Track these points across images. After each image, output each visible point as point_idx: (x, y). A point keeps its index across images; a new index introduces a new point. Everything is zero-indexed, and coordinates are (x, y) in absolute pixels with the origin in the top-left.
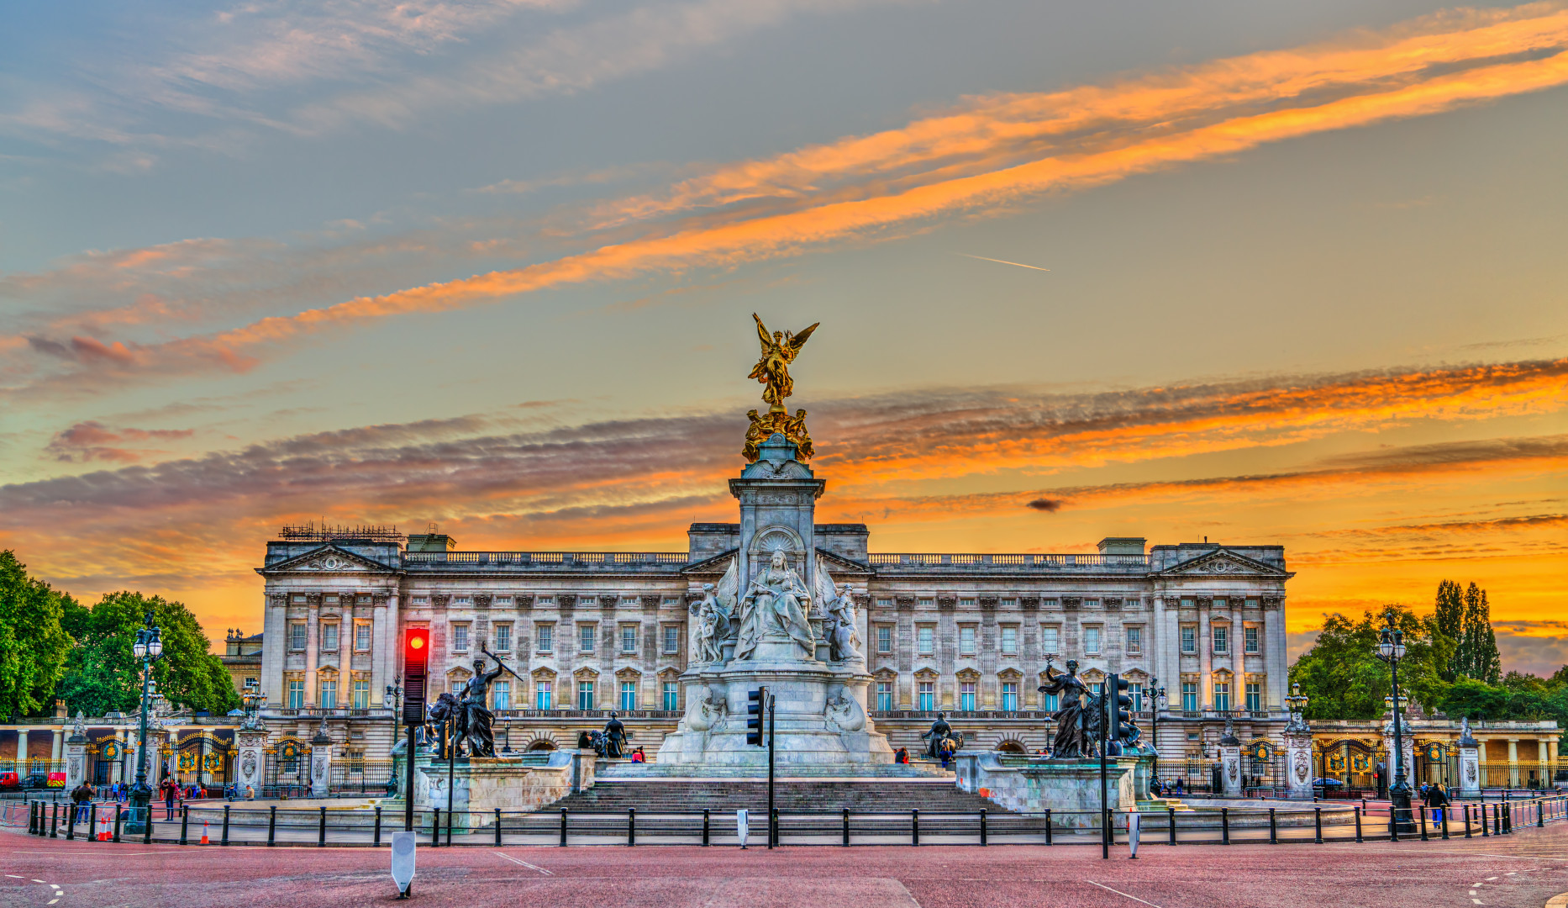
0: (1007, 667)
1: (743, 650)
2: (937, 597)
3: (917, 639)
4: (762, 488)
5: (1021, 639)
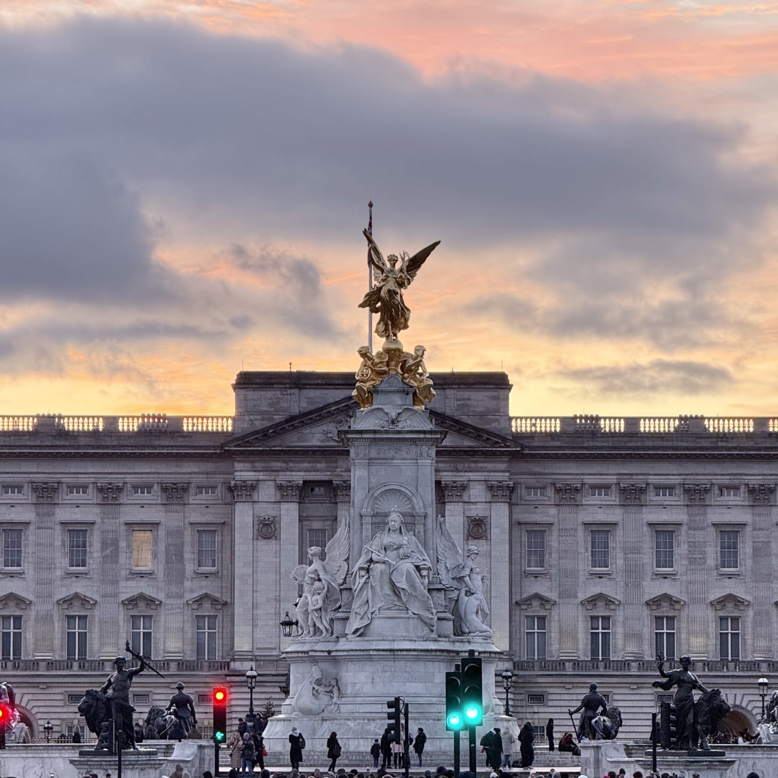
0: (727, 592)
1: (355, 627)
2: (618, 484)
3: (587, 549)
4: (375, 438)
5: (749, 550)
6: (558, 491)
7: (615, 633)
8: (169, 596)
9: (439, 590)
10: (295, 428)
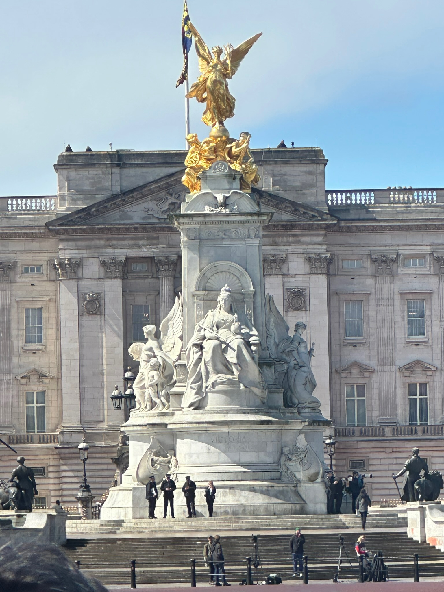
1: (190, 401)
2: (431, 254)
3: (403, 318)
4: (205, 221)
6: (374, 261)
10: (117, 206)
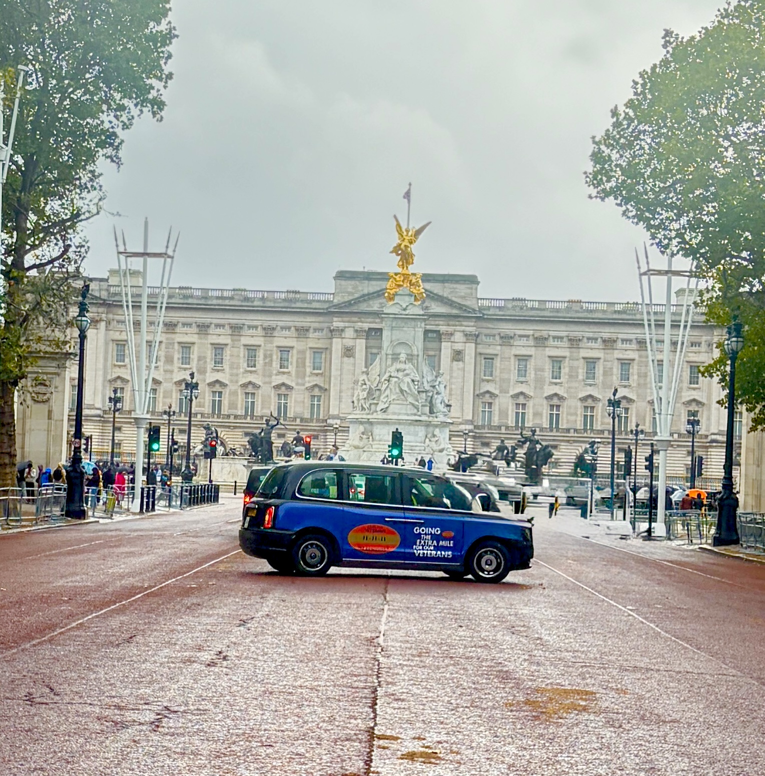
0: (588, 393)
1: (381, 408)
2: (533, 335)
3: (515, 368)
4: (396, 318)
5: (601, 371)
6: (501, 337)
7: (528, 413)
8: (297, 384)
9: (423, 392)
10: (365, 300)
